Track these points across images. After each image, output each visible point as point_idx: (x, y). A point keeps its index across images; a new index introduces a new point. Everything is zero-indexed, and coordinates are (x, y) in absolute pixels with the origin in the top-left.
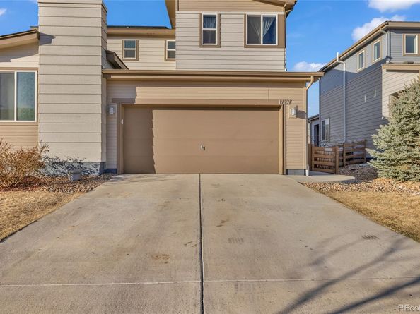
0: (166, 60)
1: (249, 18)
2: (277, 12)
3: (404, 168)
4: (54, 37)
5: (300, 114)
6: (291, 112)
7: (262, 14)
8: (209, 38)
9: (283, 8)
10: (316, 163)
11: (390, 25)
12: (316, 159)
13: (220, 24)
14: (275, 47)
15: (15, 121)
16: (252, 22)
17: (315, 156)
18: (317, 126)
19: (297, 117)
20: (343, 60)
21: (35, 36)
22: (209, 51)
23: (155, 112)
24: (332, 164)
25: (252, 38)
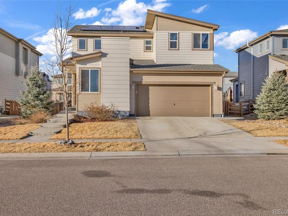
0: (144, 52)
1: (195, 34)
2: (209, 32)
3: (268, 114)
4: (108, 54)
5: (219, 89)
6: (215, 88)
7: (201, 33)
8: (173, 45)
9: (212, 30)
10: (230, 111)
11: (273, 33)
12: (230, 109)
13: (179, 38)
14: (208, 50)
15: (90, 92)
16: (196, 37)
17: (230, 107)
18: (237, 85)
19: (218, 90)
20: (251, 45)
21: (101, 54)
22: (174, 52)
23: (150, 87)
24: (239, 112)
25: (196, 45)
